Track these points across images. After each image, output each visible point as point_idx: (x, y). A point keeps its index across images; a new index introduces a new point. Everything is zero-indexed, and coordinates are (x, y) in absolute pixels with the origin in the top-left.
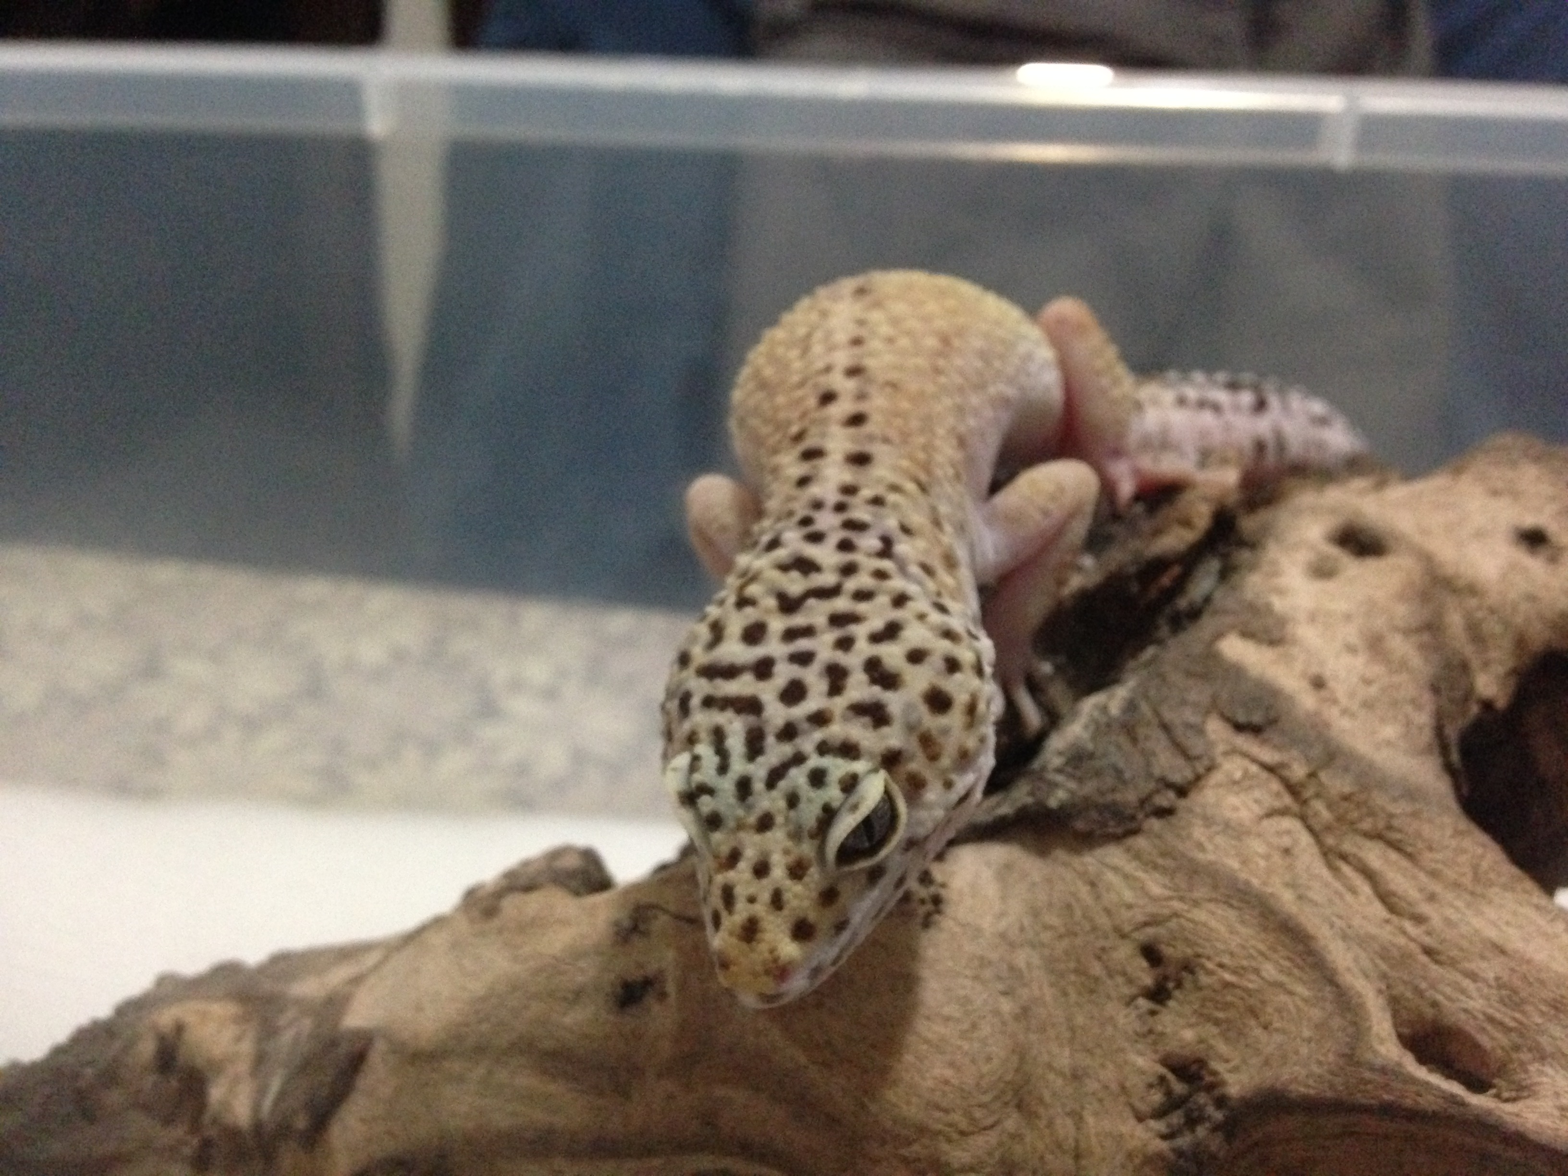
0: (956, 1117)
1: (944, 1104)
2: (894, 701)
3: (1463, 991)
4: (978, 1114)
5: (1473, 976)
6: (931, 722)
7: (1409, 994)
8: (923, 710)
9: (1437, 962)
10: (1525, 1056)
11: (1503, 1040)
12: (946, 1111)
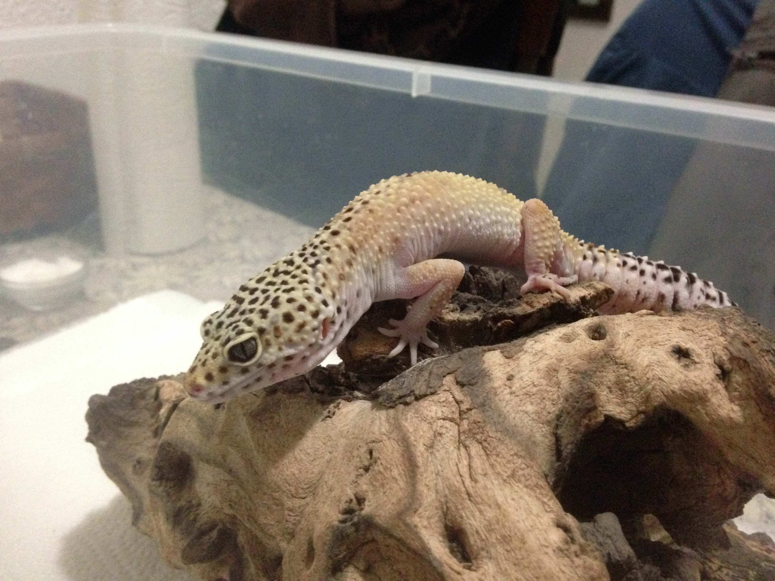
0: (292, 489)
1: (290, 482)
2: (272, 312)
3: (474, 516)
4: (300, 491)
6: (282, 324)
7: (453, 508)
8: (281, 318)
9: (470, 500)
10: (484, 553)
11: (480, 544)
12: (290, 485)
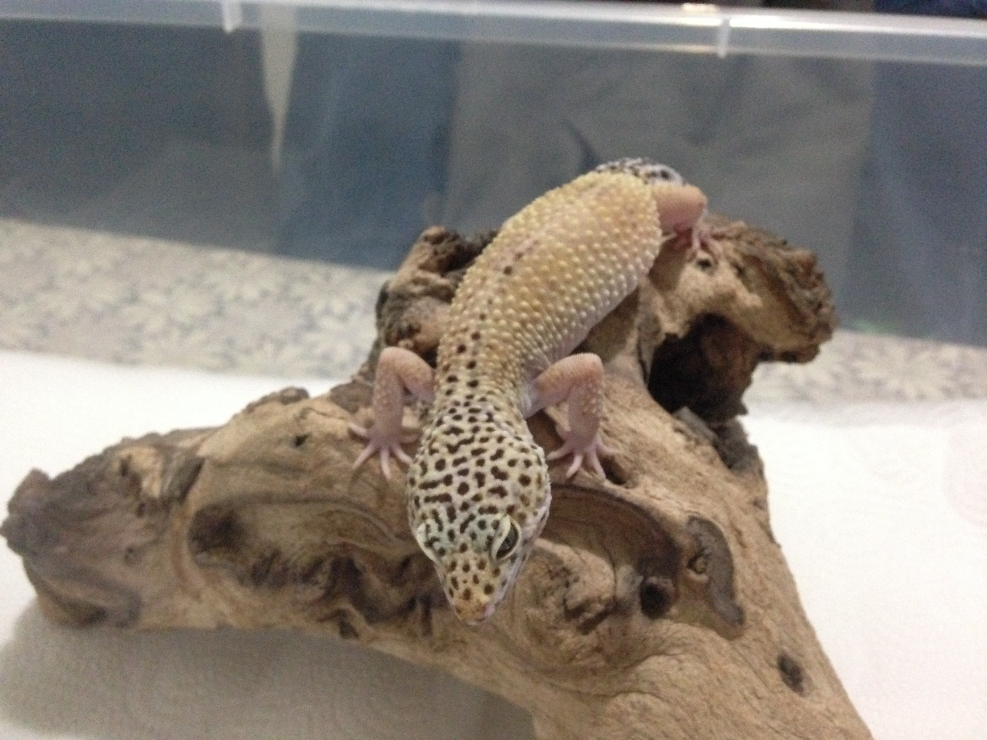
2: (507, 485)
3: (619, 448)
5: (621, 441)
6: (524, 490)
8: (519, 486)
9: (609, 436)
